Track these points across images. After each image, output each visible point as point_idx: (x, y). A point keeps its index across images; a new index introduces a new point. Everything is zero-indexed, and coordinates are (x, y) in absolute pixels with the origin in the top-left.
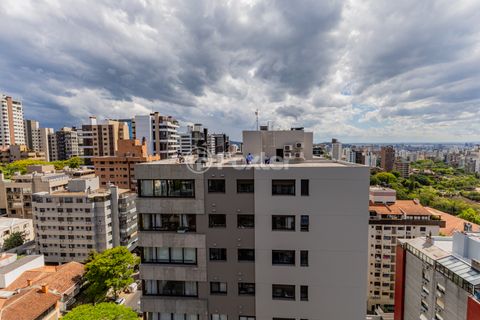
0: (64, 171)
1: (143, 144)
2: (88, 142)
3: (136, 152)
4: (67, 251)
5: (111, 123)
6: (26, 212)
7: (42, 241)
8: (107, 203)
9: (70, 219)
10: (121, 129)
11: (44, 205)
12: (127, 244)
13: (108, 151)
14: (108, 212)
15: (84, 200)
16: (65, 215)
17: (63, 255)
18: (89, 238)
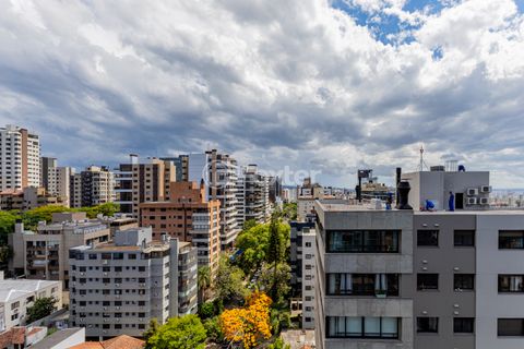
0: (100, 220)
1: (202, 187)
2: (126, 184)
3: (193, 197)
4: (112, 321)
5: (155, 162)
6: (50, 271)
7: (79, 309)
8: (166, 259)
9: (118, 280)
10: (167, 170)
11: (86, 262)
12: (186, 310)
13: (151, 196)
14: (166, 270)
15: (138, 256)
16: (112, 274)
17: (106, 326)
18: (142, 303)
